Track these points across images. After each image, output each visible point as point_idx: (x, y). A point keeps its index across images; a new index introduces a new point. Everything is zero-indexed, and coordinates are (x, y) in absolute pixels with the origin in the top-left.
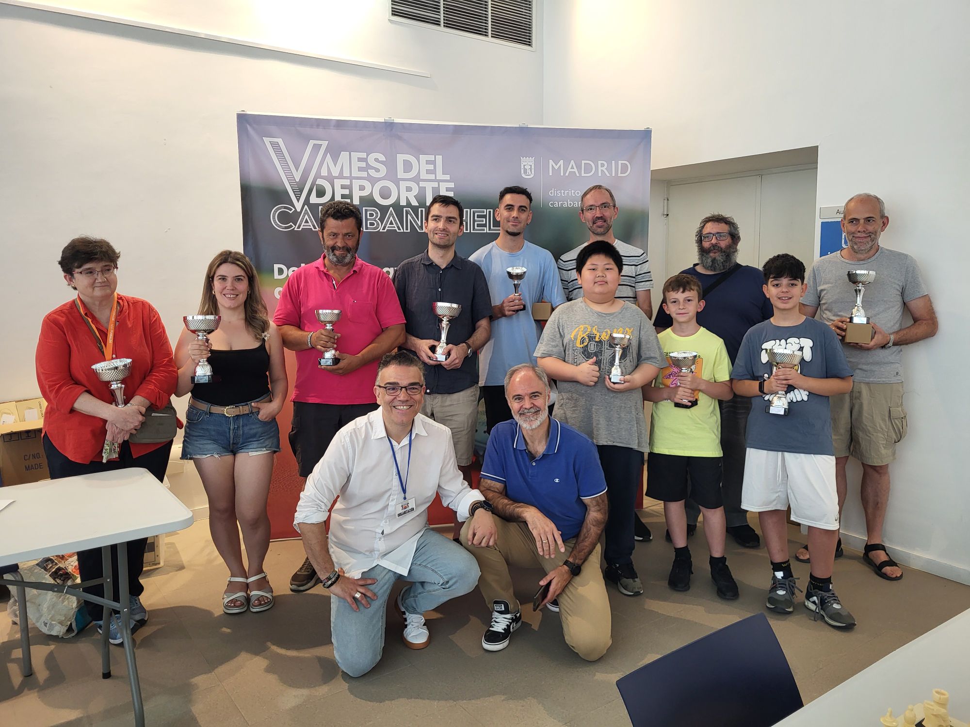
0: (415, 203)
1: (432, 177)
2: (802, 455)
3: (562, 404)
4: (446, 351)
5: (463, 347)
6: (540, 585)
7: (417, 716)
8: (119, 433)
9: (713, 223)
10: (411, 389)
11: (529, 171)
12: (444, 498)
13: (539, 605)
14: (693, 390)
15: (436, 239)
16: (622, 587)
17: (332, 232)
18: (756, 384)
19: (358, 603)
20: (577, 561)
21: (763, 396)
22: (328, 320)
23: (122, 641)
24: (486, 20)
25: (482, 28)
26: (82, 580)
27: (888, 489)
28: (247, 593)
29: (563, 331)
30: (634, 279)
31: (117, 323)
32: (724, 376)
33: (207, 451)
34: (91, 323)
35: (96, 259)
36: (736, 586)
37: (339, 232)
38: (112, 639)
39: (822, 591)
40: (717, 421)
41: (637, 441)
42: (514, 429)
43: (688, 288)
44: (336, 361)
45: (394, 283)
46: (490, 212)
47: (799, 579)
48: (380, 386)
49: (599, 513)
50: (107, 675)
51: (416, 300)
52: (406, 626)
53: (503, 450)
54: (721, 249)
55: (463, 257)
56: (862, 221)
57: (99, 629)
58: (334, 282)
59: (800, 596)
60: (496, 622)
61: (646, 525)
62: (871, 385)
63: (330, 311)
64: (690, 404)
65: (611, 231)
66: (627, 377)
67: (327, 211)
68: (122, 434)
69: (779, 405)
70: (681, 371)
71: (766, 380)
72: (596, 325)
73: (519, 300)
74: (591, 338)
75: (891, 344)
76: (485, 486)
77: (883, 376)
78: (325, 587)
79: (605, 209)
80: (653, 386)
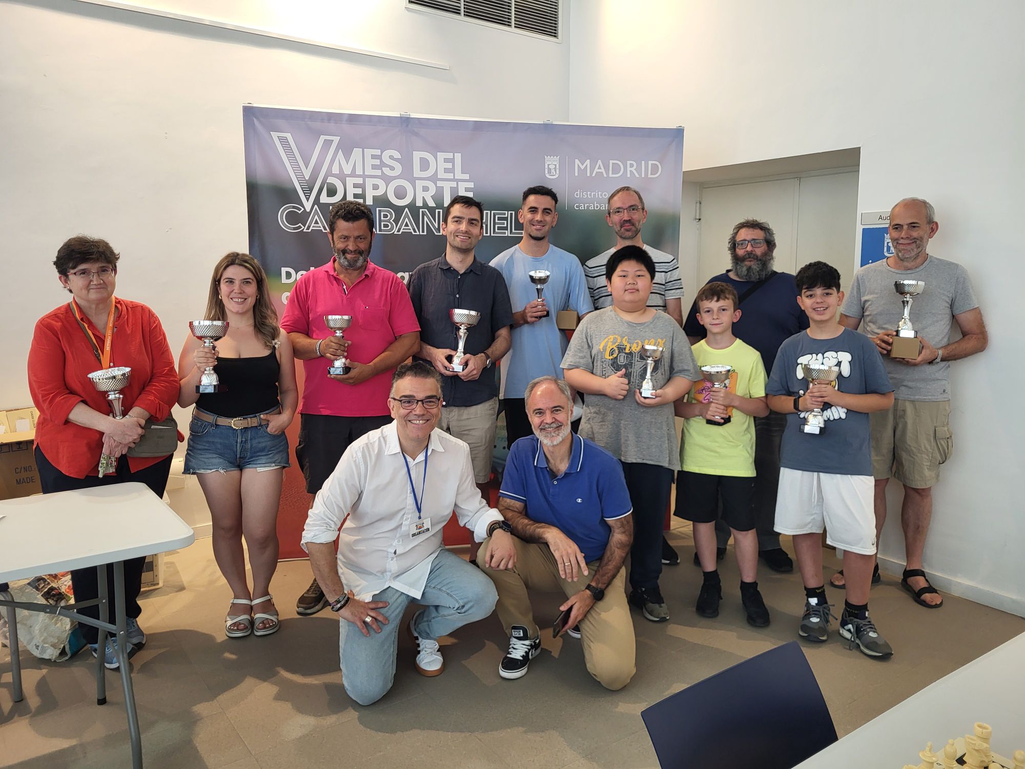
0: (432, 204)
1: (450, 176)
2: (839, 476)
3: (589, 418)
4: (463, 361)
5: (482, 358)
6: (560, 611)
7: (430, 747)
8: (117, 446)
9: (747, 229)
10: (427, 402)
11: (553, 171)
12: (461, 518)
13: (559, 632)
14: (727, 407)
15: (458, 242)
16: (647, 613)
17: (343, 235)
18: (791, 399)
19: (369, 628)
20: (600, 585)
21: (799, 413)
22: (338, 326)
23: (118, 665)
24: (509, 9)
25: (505, 18)
26: (76, 600)
27: (930, 512)
28: (250, 616)
29: (591, 342)
30: (664, 287)
31: (115, 329)
32: (759, 391)
33: (212, 465)
34: (87, 328)
35: (92, 259)
36: (768, 613)
37: (351, 235)
38: (108, 663)
39: (857, 618)
40: (751, 439)
41: (668, 459)
42: (535, 446)
43: (722, 296)
44: (347, 369)
45: (409, 290)
46: (511, 214)
47: (834, 605)
48: (394, 399)
49: (624, 535)
50: (102, 702)
51: (431, 306)
52: (419, 652)
53: (524, 467)
54: (757, 257)
55: (483, 262)
56: (905, 227)
57: (94, 653)
58: (345, 287)
59: (834, 624)
60: (514, 649)
61: (674, 548)
62: (916, 403)
63: (339, 317)
64: (722, 421)
65: (639, 235)
66: (659, 391)
67: (337, 212)
68: (119, 448)
69: (813, 425)
70: (713, 386)
71: (802, 397)
72: (626, 335)
73: (542, 306)
74: (621, 349)
75: (938, 360)
76: (504, 505)
77: (929, 394)
78: (333, 611)
79: (633, 211)
80: (685, 401)
